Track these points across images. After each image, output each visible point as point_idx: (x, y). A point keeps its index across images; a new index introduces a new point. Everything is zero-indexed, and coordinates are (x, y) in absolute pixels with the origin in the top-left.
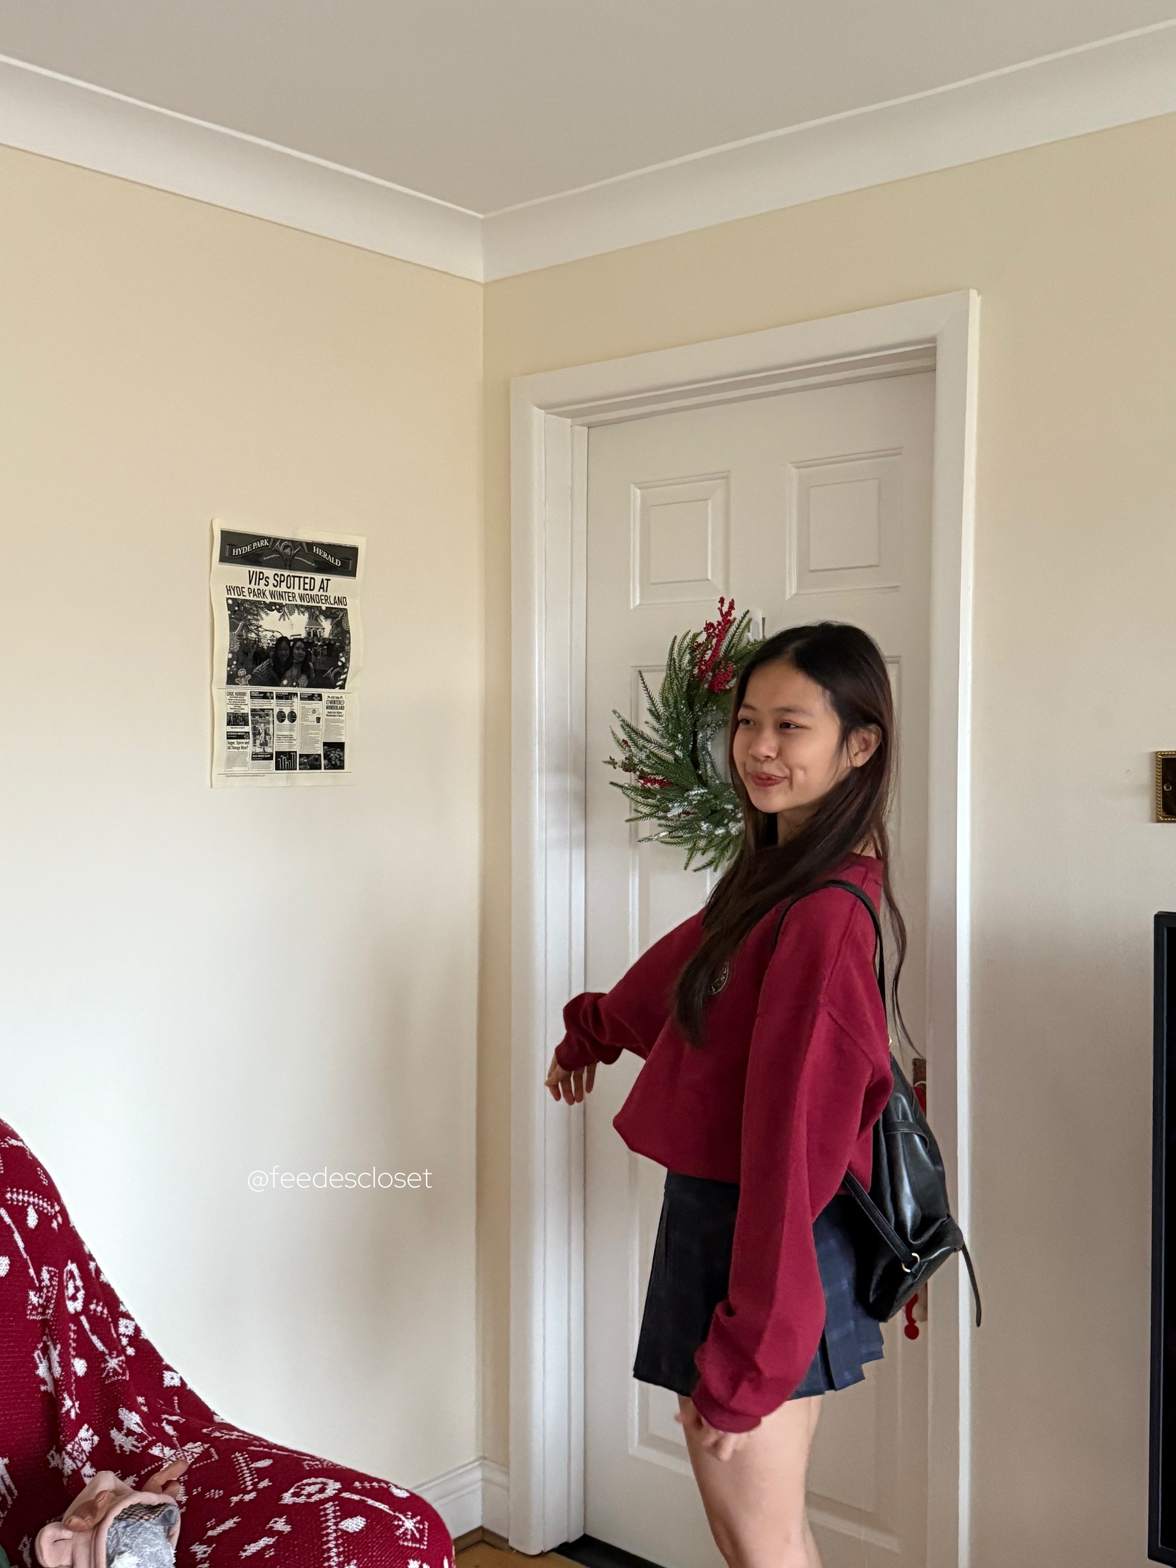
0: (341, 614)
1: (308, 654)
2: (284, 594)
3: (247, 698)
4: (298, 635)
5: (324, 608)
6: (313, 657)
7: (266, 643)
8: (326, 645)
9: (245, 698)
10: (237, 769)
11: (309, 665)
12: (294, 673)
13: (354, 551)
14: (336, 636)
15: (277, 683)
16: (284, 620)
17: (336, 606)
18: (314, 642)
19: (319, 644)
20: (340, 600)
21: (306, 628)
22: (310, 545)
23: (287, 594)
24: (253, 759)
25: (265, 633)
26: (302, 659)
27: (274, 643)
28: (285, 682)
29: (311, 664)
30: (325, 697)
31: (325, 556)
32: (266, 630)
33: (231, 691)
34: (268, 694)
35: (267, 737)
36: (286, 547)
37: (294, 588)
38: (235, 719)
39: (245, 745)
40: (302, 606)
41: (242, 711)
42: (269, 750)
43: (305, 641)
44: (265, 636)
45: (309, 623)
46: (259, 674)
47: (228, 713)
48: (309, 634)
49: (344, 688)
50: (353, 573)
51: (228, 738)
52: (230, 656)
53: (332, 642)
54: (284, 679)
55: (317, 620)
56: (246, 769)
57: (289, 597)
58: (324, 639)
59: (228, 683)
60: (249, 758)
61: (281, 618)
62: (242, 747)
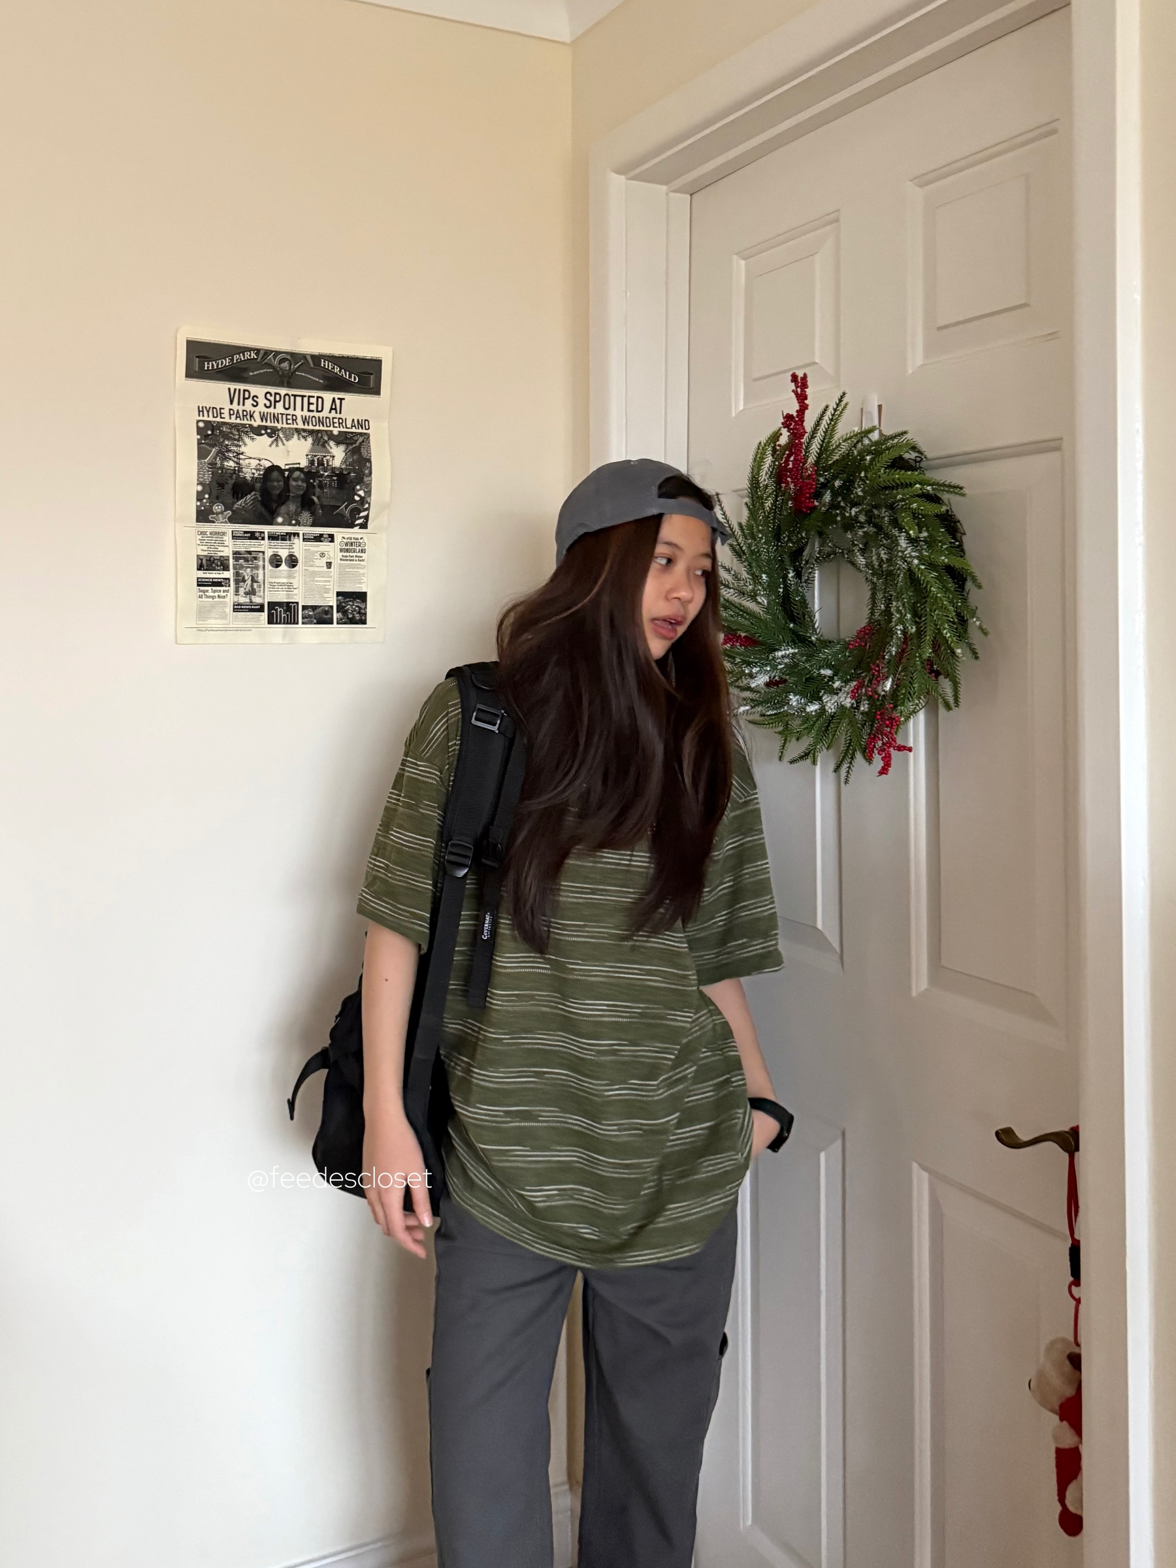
0: (361, 439)
1: (310, 487)
2: (280, 416)
3: (228, 539)
4: (296, 464)
5: (336, 432)
6: (317, 490)
8: (336, 475)
9: (225, 538)
10: (212, 622)
11: (313, 500)
12: (291, 509)
13: (376, 364)
14: (350, 465)
15: (271, 523)
16: (277, 446)
17: (354, 430)
18: (319, 472)
19: (326, 474)
20: (360, 424)
21: (307, 455)
22: (317, 358)
23: (284, 416)
24: (235, 610)
25: (247, 461)
26: (301, 493)
27: (261, 473)
28: (280, 520)
29: (315, 499)
30: (337, 538)
31: (337, 370)
32: (250, 458)
33: (202, 528)
34: (257, 535)
35: (255, 585)
36: (283, 360)
37: (295, 410)
38: (205, 563)
39: (222, 594)
40: (304, 430)
41: (220, 554)
42: (257, 600)
43: (306, 470)
44: (248, 465)
45: (312, 451)
46: (240, 509)
47: (198, 556)
48: (312, 462)
49: (365, 528)
50: (376, 391)
51: (198, 585)
52: (200, 488)
53: (345, 472)
54: (278, 515)
55: (324, 446)
56: (228, 622)
57: (287, 419)
58: (333, 469)
59: (198, 521)
60: (229, 609)
61: (273, 442)
62: (219, 596)
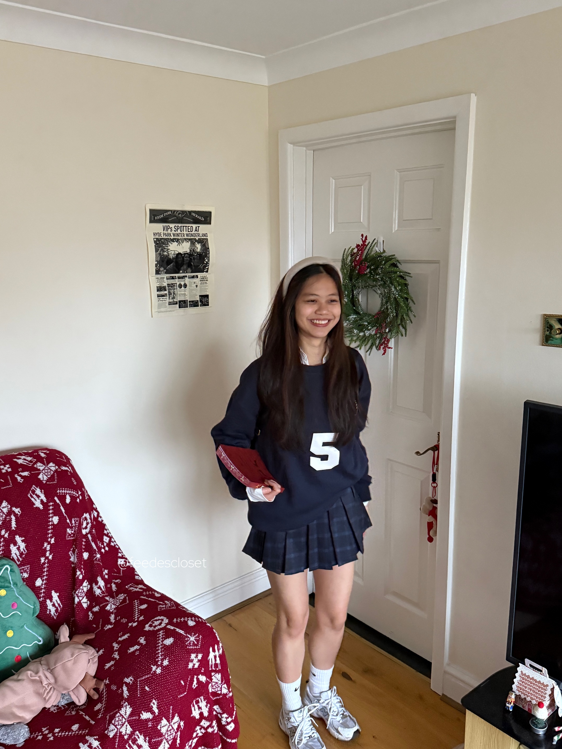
1: (191, 259)
2: (179, 234)
3: (165, 279)
4: (186, 252)
6: (193, 260)
7: (172, 255)
8: (199, 255)
10: (162, 309)
12: (185, 267)
13: (211, 212)
14: (203, 250)
15: (178, 273)
16: (179, 245)
19: (195, 254)
20: (205, 235)
22: (190, 212)
24: (169, 304)
26: (188, 262)
27: (175, 256)
28: (181, 272)
29: (192, 263)
30: (199, 277)
31: (197, 216)
33: (157, 277)
35: (175, 295)
36: (179, 214)
37: (184, 231)
38: (160, 289)
39: (165, 299)
40: (187, 239)
41: (163, 285)
42: (175, 300)
43: (189, 254)
45: (190, 246)
46: (169, 269)
47: (157, 286)
48: (191, 251)
49: (208, 272)
50: (210, 223)
51: (158, 297)
52: (156, 263)
53: (202, 253)
54: (180, 270)
55: (194, 244)
56: (167, 309)
57: (181, 235)
58: (197, 252)
59: (156, 274)
60: (167, 304)
62: (164, 300)
